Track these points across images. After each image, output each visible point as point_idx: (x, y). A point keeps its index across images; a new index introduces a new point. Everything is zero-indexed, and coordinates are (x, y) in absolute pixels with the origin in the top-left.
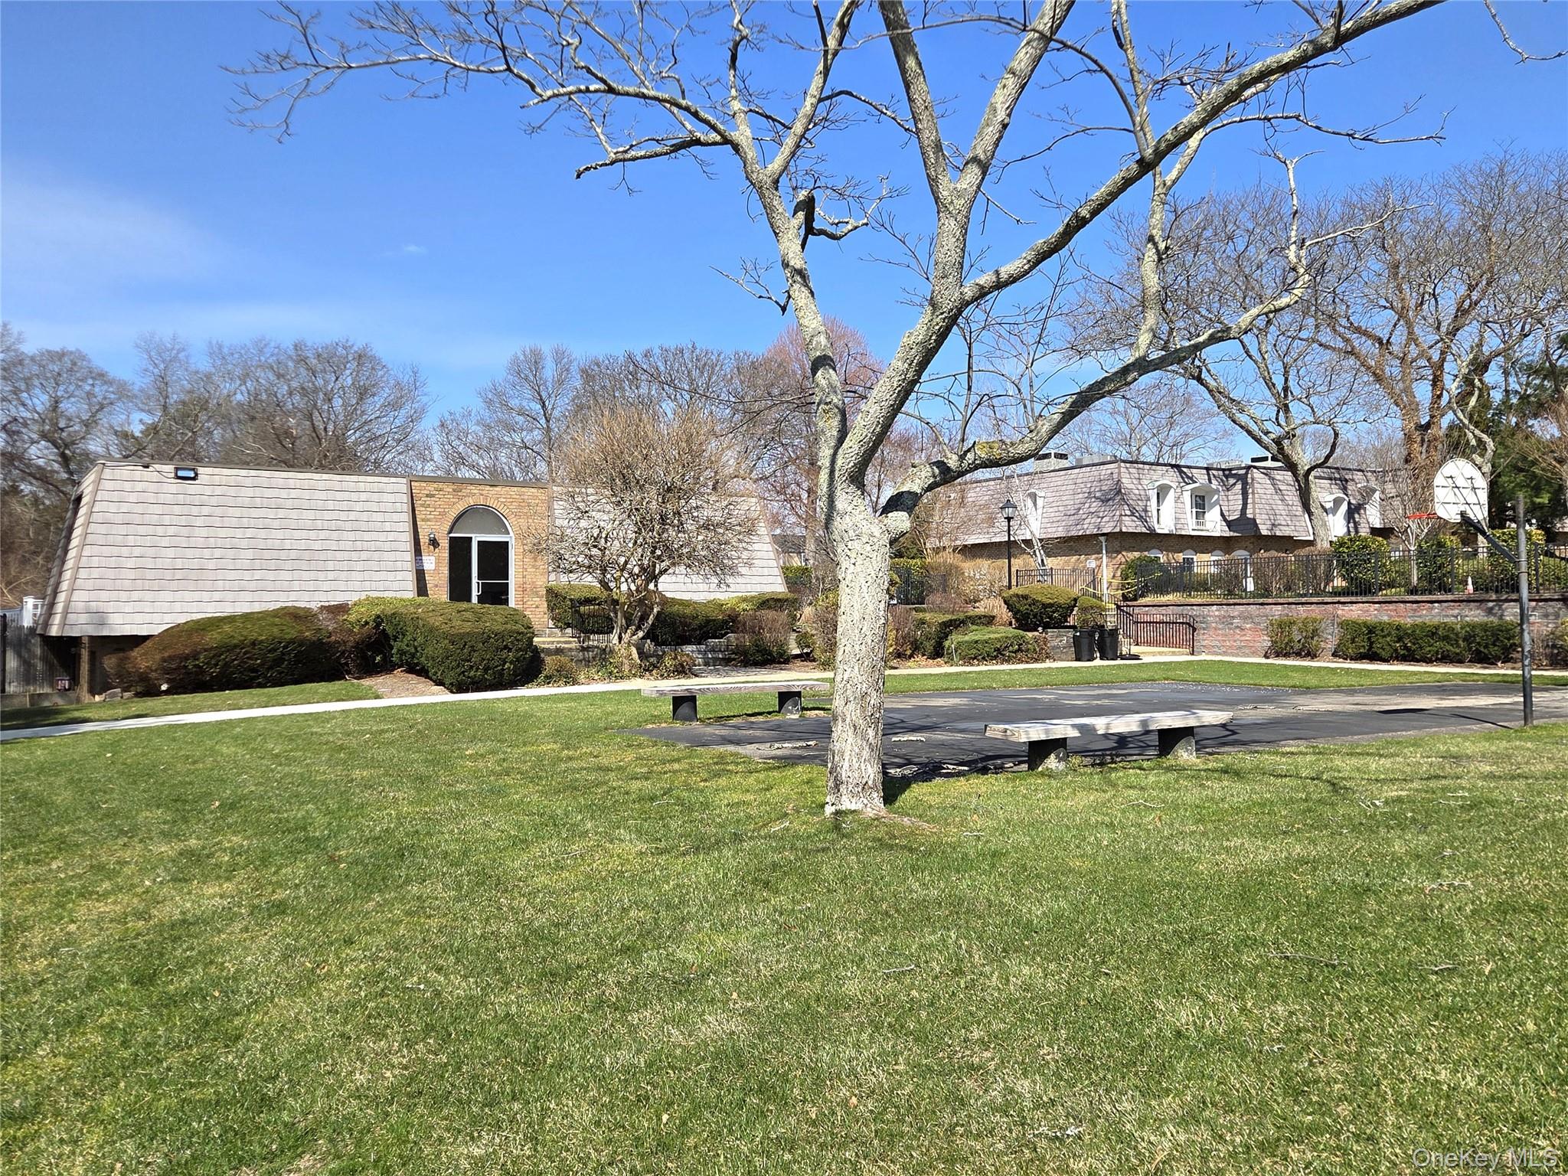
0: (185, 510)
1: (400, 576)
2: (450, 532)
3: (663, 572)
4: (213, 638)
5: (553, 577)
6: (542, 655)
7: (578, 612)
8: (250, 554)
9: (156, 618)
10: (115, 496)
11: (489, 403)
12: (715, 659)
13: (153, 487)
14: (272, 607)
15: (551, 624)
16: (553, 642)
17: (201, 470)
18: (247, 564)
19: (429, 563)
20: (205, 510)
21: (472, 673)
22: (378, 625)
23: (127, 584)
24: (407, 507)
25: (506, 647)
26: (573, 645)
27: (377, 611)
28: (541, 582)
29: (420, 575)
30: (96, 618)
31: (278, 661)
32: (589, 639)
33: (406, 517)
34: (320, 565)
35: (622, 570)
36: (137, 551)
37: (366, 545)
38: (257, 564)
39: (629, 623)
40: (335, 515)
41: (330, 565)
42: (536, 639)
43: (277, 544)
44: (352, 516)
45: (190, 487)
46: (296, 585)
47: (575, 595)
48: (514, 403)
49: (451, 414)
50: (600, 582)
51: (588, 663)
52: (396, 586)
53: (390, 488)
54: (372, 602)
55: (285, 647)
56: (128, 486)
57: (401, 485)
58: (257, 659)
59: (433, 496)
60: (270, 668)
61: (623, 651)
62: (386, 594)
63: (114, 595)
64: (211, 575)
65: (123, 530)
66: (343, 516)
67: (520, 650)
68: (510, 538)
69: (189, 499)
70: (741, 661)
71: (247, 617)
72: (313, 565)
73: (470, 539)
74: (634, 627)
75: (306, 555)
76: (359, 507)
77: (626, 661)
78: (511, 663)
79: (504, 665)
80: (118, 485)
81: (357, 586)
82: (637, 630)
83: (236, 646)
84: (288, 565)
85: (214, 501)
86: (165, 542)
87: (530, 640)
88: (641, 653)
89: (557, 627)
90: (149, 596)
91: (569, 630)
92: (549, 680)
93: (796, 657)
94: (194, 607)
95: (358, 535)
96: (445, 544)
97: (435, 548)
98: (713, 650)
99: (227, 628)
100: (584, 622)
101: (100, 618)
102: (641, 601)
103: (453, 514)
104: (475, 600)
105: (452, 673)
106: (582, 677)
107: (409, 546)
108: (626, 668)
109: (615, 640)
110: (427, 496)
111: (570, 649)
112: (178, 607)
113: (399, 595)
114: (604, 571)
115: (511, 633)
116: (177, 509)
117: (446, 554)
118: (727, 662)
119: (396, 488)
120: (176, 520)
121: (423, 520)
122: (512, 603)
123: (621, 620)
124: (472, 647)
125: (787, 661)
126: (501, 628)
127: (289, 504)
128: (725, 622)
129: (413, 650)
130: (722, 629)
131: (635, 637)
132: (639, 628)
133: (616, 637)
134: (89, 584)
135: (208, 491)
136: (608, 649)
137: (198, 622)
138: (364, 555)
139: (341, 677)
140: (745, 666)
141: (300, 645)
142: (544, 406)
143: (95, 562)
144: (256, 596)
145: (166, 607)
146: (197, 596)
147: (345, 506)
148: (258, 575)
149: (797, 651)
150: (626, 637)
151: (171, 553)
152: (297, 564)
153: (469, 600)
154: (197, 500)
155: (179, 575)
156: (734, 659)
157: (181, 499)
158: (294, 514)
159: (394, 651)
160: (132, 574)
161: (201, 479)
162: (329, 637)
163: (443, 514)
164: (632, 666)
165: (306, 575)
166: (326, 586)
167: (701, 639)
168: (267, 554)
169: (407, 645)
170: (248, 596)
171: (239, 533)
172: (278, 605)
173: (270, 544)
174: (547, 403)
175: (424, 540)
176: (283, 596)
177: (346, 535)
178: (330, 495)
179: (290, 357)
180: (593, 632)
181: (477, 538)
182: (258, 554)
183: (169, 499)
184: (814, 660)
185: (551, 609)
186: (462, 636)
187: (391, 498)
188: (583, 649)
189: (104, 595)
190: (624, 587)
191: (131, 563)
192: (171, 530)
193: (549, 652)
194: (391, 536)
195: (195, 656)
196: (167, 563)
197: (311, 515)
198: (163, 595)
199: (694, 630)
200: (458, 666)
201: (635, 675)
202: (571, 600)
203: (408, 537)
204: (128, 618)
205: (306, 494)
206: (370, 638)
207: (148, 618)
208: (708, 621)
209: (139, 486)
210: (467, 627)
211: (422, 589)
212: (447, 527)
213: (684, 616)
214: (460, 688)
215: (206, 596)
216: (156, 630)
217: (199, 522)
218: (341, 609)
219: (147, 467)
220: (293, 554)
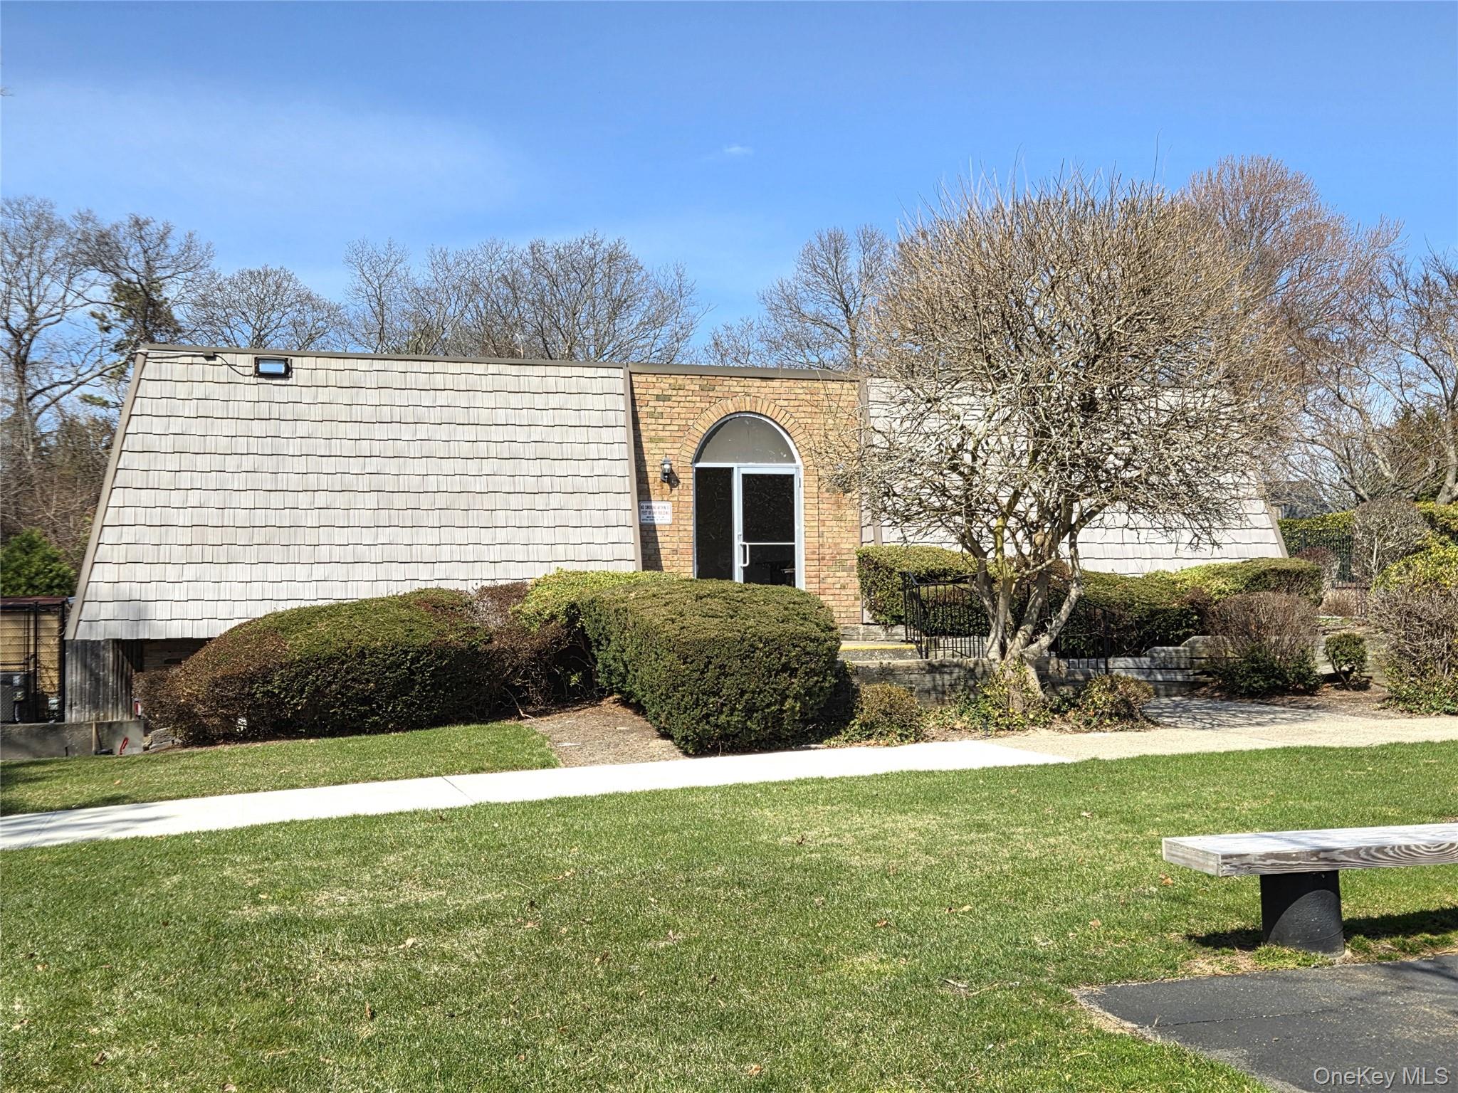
0: (271, 428)
1: (614, 535)
2: (697, 460)
3: (1085, 518)
4: (297, 644)
5: (868, 534)
6: (855, 681)
7: (916, 596)
8: (371, 500)
9: (223, 610)
10: (162, 407)
11: (775, 309)
12: (1169, 684)
13: (219, 391)
14: (406, 588)
15: (867, 617)
16: (872, 652)
17: (296, 362)
18: (366, 518)
19: (662, 513)
20: (303, 428)
21: (723, 719)
22: (572, 620)
23: (178, 553)
24: (624, 418)
25: (785, 668)
26: (913, 662)
27: (570, 596)
28: (849, 545)
29: (648, 534)
30: (129, 611)
31: (405, 685)
32: (937, 645)
33: (624, 434)
34: (484, 519)
35: (1005, 516)
36: (194, 497)
37: (558, 484)
38: (383, 517)
39: (1019, 621)
40: (508, 433)
41: (500, 518)
42: (845, 646)
43: (415, 483)
44: (536, 434)
45: (277, 391)
46: (445, 553)
47: (911, 566)
48: (809, 309)
49: (727, 328)
50: (962, 540)
51: (940, 694)
52: (606, 552)
53: (597, 386)
54: (564, 580)
55: (413, 661)
56: (182, 390)
57: (615, 380)
58: (368, 681)
59: (666, 398)
60: (393, 697)
61: (1009, 674)
62: (592, 567)
63: (157, 572)
64: (311, 536)
65: (173, 462)
66: (521, 434)
67: (813, 672)
68: (796, 469)
69: (276, 411)
70: (1219, 688)
71: (359, 608)
72: (473, 518)
73: (731, 469)
74: (1029, 628)
75: (463, 501)
76: (547, 418)
77: (1016, 694)
78: (796, 698)
79: (782, 704)
80: (167, 389)
81: (544, 553)
82: (1035, 633)
83: (331, 659)
84: (433, 519)
85: (316, 413)
86: (238, 482)
87: (833, 652)
88: (1043, 677)
89: (877, 623)
90: (212, 572)
91: (900, 630)
92: (869, 732)
93: (1329, 678)
94: (283, 591)
95: (546, 467)
96: (687, 480)
97: (672, 486)
98: (1164, 668)
99: (323, 627)
100: (926, 614)
101: (136, 608)
102: (1043, 576)
103: (702, 428)
104: (738, 576)
105: (685, 718)
106: (931, 725)
107: (629, 484)
108: (1016, 707)
109: (994, 653)
110: (658, 398)
111: (908, 670)
112: (256, 591)
113: (612, 568)
114: (971, 514)
115: (795, 640)
116: (258, 428)
117: (690, 498)
118: (1191, 688)
119: (608, 385)
120: (254, 445)
121: (651, 440)
122: (801, 583)
123: (1004, 614)
124: (722, 667)
125: (1311, 690)
126: (776, 630)
127: (435, 415)
128: (1184, 614)
129: (622, 669)
130: (1179, 626)
131: (1034, 647)
132: (1040, 629)
133: (996, 647)
134: (119, 554)
135: (307, 395)
136: (979, 670)
137: (277, 616)
138: (555, 501)
139: (510, 713)
140: (1229, 699)
141: (441, 657)
142: (847, 310)
143: (128, 516)
144: (382, 571)
145: (238, 591)
146: (286, 572)
147: (524, 417)
148: (384, 535)
149: (1327, 669)
150: (1015, 646)
151: (247, 499)
152: (447, 517)
153: (729, 575)
154: (288, 411)
155: (259, 536)
156: (1205, 684)
157: (263, 409)
158: (443, 433)
159: (599, 667)
160: (185, 536)
161: (299, 376)
162: (490, 641)
163: (685, 429)
164: (1028, 705)
165: (460, 536)
166: (493, 553)
167: (1140, 645)
168: (399, 501)
169: (615, 659)
170: (368, 572)
171: (355, 466)
172: (416, 586)
173: (404, 483)
174: (851, 306)
175: (654, 474)
176: (424, 572)
177: (525, 467)
178: (501, 399)
179: (525, 263)
180: (944, 633)
181: (741, 469)
182: (384, 499)
183: (246, 410)
184: (1364, 686)
185: (867, 589)
186: (701, 646)
187: (599, 402)
188: (933, 669)
189: (142, 572)
190: (1010, 550)
191: (184, 517)
192: (248, 463)
193: (867, 675)
194: (600, 468)
195: (265, 675)
196: (242, 517)
197: (470, 433)
198: (233, 572)
199: (1127, 629)
200: (697, 704)
201: (1034, 723)
202: (903, 575)
203: (626, 469)
204: (178, 610)
205: (462, 399)
206: (558, 644)
207: (209, 609)
208: (1153, 613)
209: (199, 390)
210: (713, 628)
211: (651, 557)
212: (692, 450)
213: (1109, 603)
214: (700, 746)
215: (302, 572)
216: (217, 629)
217: (293, 447)
218: (515, 592)
219: (213, 358)
220: (441, 500)
